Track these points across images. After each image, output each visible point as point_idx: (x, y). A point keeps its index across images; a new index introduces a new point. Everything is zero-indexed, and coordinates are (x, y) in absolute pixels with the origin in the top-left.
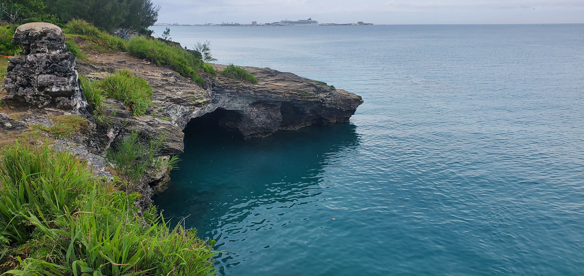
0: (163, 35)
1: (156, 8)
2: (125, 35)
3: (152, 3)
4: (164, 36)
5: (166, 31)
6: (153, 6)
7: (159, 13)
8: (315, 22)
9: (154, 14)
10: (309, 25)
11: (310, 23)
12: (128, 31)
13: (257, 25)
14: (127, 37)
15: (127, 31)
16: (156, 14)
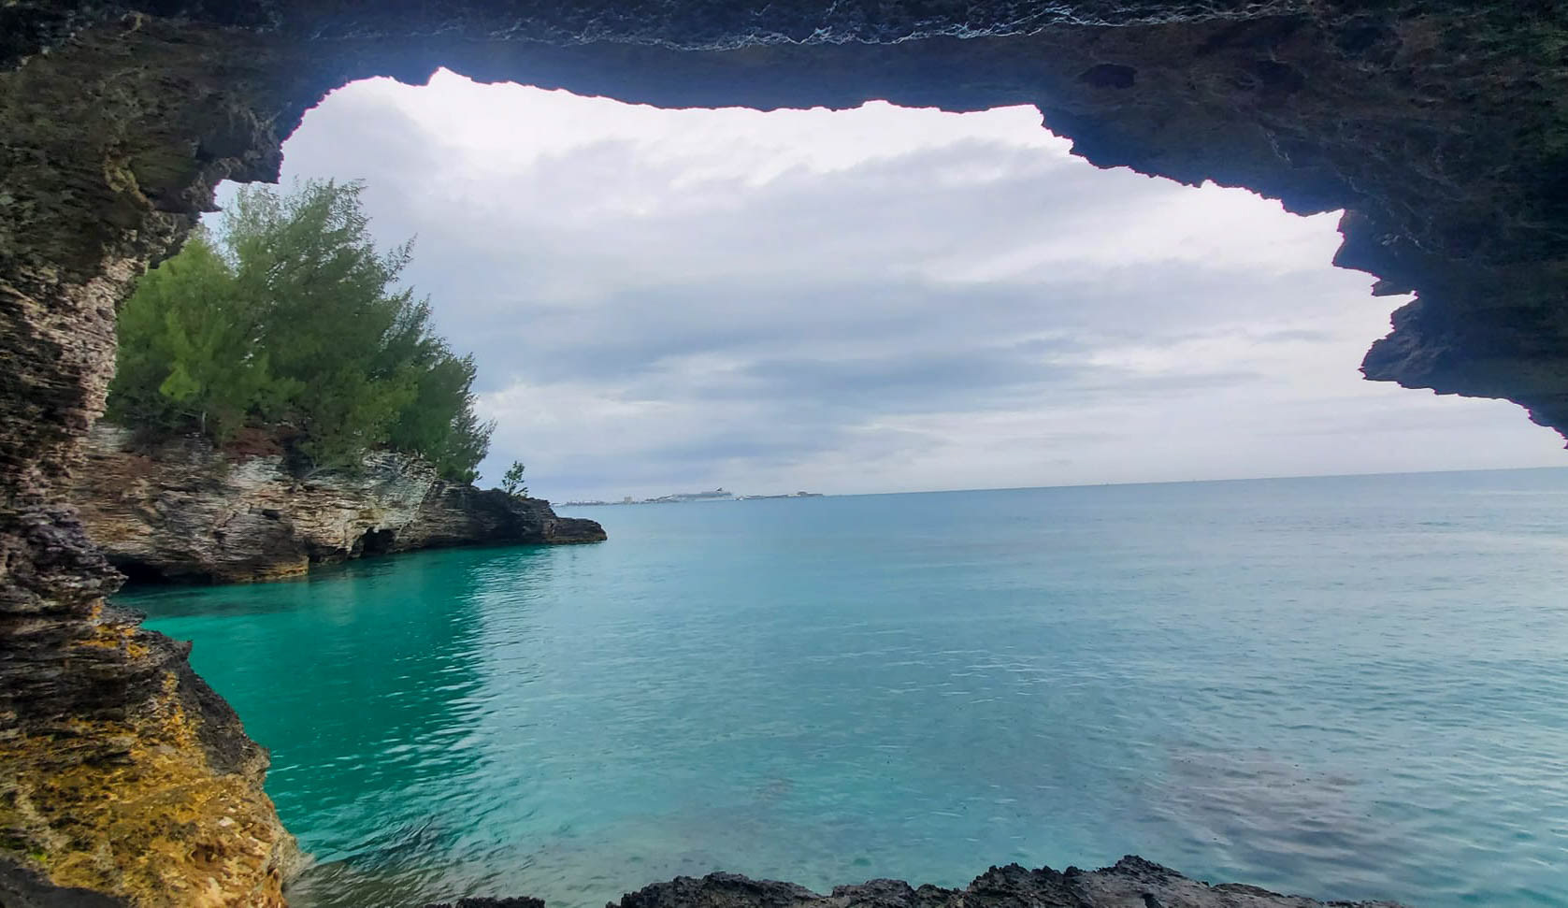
0: (504, 481)
1: (483, 428)
2: (400, 472)
3: (474, 417)
4: (507, 482)
5: (514, 470)
6: (477, 425)
7: (492, 438)
8: (729, 494)
9: (479, 441)
10: (718, 499)
11: (721, 496)
12: (409, 463)
13: (634, 503)
14: (406, 481)
15: (404, 463)
16: (485, 441)
